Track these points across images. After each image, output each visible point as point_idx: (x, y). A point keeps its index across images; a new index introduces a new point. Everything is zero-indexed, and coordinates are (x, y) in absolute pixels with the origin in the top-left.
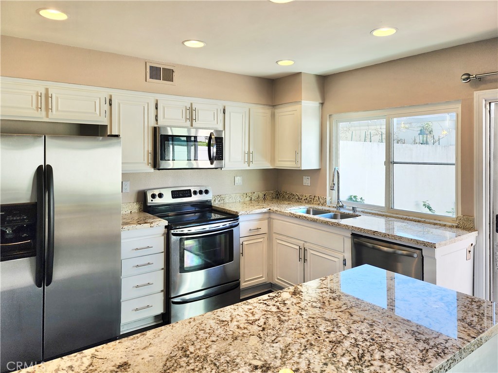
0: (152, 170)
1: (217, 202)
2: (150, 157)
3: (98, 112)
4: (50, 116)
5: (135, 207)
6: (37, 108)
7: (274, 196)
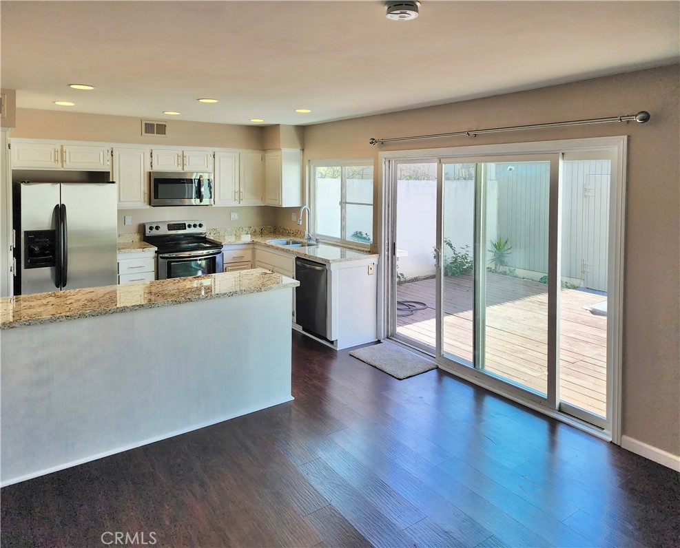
0: (148, 207)
1: (212, 234)
2: (147, 196)
3: (102, 162)
4: (64, 166)
5: (136, 237)
6: (55, 160)
7: (272, 230)
